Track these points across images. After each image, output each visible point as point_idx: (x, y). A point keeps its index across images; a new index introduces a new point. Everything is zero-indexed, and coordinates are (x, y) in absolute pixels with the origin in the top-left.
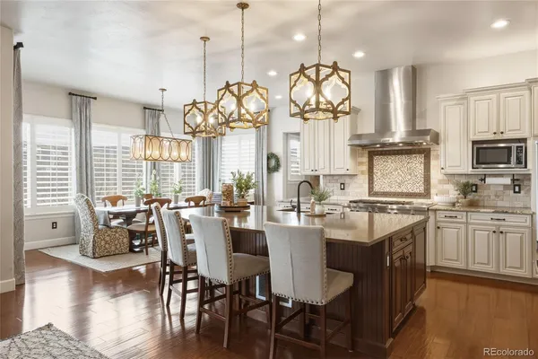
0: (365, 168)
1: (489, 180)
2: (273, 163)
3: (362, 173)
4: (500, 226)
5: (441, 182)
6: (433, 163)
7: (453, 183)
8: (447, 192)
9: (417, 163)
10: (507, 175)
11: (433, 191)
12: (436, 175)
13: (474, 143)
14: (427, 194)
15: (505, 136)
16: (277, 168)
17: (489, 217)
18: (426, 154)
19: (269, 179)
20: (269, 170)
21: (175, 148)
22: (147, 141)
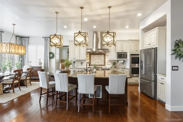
0: (88, 58)
1: (119, 62)
2: (51, 55)
3: (88, 59)
4: (123, 72)
5: (108, 62)
6: (106, 57)
7: (111, 62)
8: (109, 64)
9: (102, 57)
10: (122, 60)
11: (106, 64)
12: (107, 60)
13: (117, 53)
14: (104, 65)
15: (123, 52)
16: (53, 57)
17: (121, 70)
18: (105, 55)
19: (50, 61)
20: (50, 58)
21: (20, 49)
22: (10, 46)
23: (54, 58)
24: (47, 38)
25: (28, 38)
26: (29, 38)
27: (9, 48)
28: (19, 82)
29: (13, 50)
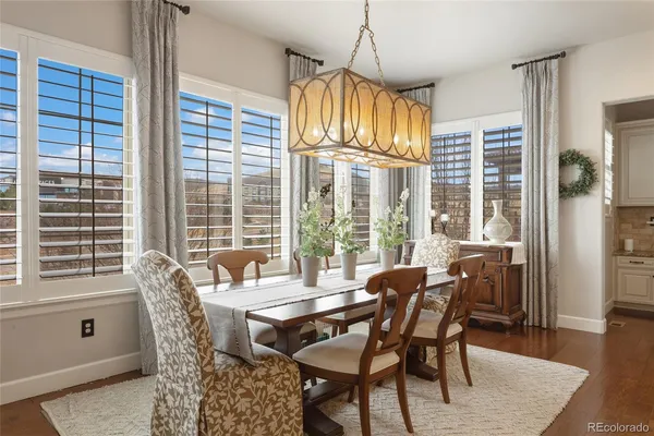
19: (562, 212)
20: (566, 192)
21: (402, 124)
22: (349, 90)
23: (596, 192)
24: (541, 65)
25: (428, 90)
26: (432, 85)
27: (337, 110)
28: (399, 365)
29: (361, 132)
